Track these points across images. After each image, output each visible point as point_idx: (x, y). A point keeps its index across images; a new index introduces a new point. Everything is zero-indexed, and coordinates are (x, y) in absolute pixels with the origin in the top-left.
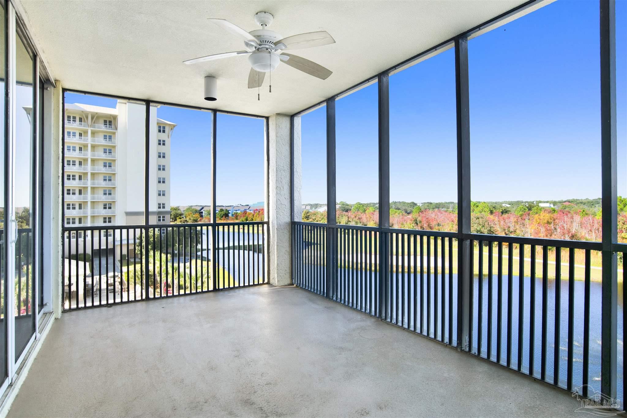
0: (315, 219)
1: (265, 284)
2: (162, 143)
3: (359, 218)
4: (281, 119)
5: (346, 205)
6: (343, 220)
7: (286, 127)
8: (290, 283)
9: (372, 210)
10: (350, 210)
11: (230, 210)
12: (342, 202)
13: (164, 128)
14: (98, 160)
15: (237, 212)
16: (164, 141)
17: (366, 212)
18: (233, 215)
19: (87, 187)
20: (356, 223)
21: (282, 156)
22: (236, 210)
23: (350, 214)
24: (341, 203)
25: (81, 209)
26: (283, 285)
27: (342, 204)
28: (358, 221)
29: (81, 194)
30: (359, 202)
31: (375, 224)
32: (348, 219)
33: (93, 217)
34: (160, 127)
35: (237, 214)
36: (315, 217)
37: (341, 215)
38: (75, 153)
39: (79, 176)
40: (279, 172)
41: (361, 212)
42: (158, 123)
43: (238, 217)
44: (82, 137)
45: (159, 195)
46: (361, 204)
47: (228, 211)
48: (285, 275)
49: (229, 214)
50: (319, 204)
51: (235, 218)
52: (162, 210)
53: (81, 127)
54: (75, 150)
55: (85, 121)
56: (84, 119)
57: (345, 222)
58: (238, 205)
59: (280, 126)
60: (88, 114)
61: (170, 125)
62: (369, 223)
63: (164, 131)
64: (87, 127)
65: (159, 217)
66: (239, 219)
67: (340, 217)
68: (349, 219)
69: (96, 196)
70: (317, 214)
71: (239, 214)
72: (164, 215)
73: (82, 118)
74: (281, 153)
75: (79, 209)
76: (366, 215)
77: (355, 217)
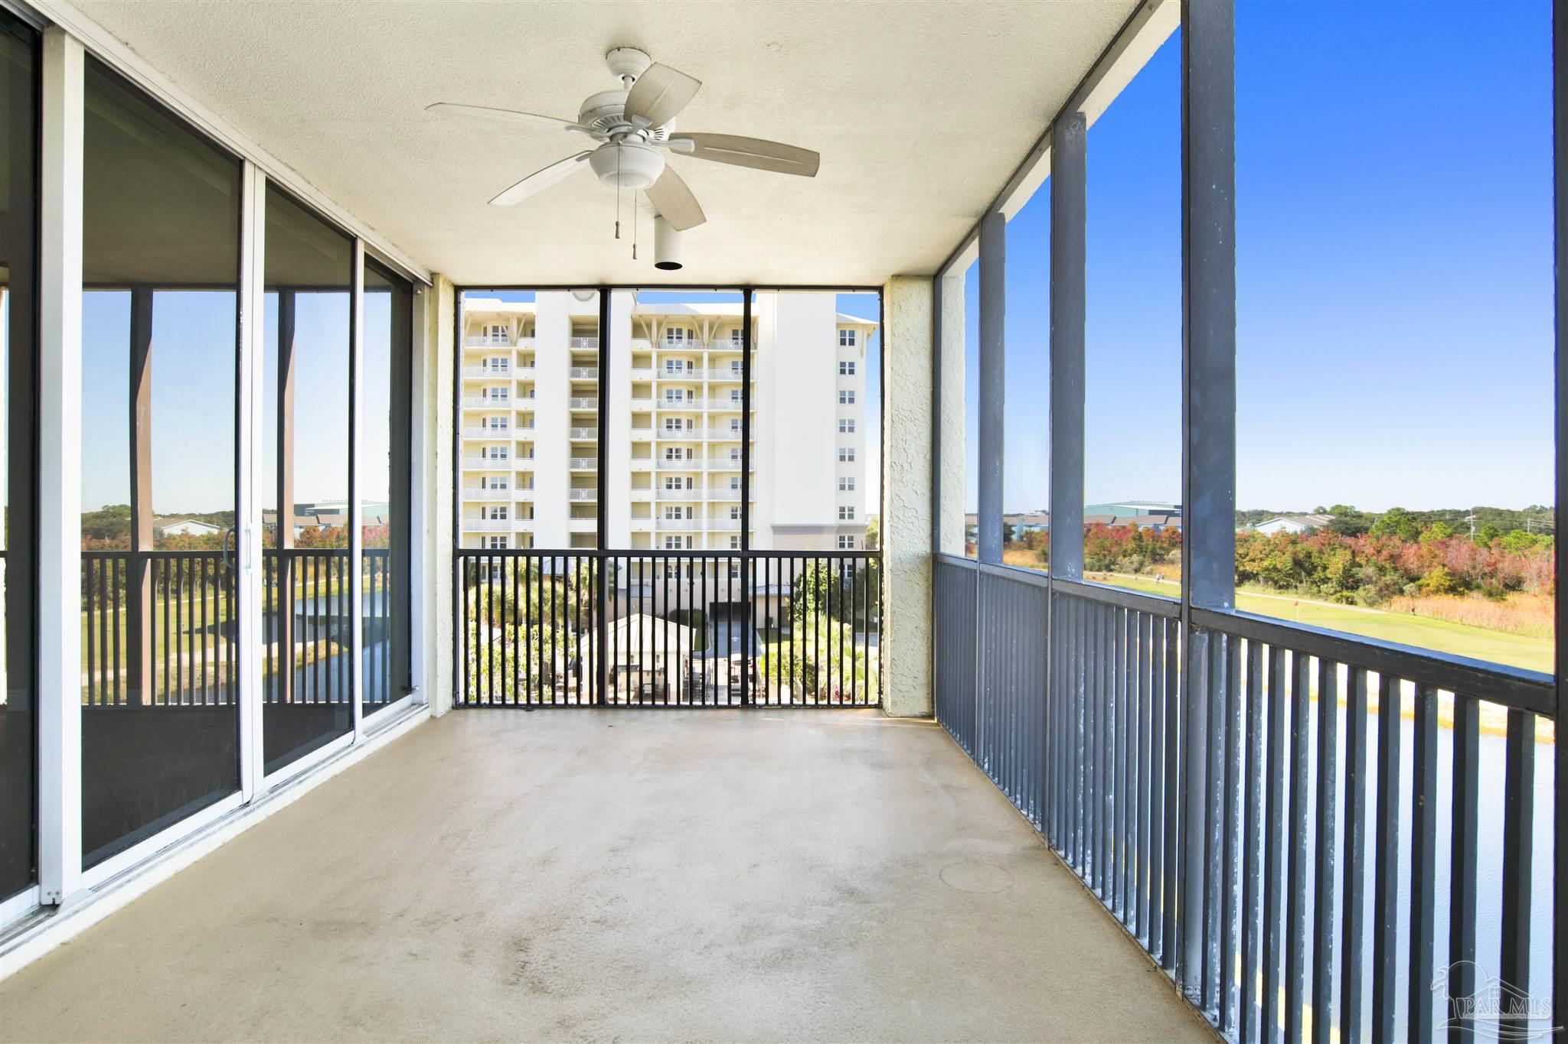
0: (1247, 555)
1: (870, 707)
2: (847, 368)
3: (1392, 556)
4: (905, 288)
5: (1354, 517)
6: (1334, 560)
7: (920, 307)
8: (927, 711)
9: (1441, 532)
10: (1366, 530)
11: (1015, 526)
12: (1340, 506)
13: (852, 333)
14: (721, 415)
15: (1033, 529)
16: (852, 364)
17: (1421, 538)
18: (1021, 537)
19: (701, 473)
20: (1380, 570)
21: (908, 384)
22: (1030, 526)
23: (1361, 541)
24: (1336, 511)
25: (691, 518)
26: (907, 714)
27: (1341, 514)
28: (1388, 566)
29: (691, 488)
30: (1400, 507)
31: (1449, 578)
32: (1354, 557)
33: (712, 535)
34: (843, 333)
35: (1033, 535)
36: (1246, 550)
37: (1329, 543)
38: (679, 404)
39: (688, 450)
40: (900, 426)
41: (1402, 538)
42: (838, 325)
43: (1035, 544)
44: (693, 370)
45: (842, 487)
46: (1408, 513)
47: (1011, 526)
48: (912, 690)
49: (1011, 534)
50: (1268, 512)
51: (1026, 546)
52: (846, 522)
53: (691, 348)
54: (680, 398)
55: (697, 337)
56: (696, 331)
57: (1341, 566)
58: (1037, 511)
59: (902, 307)
60: (703, 320)
61: (864, 325)
62: (1427, 573)
63: (852, 342)
64: (700, 348)
65: (842, 538)
66: (1036, 550)
67: (1325, 551)
68: (1357, 559)
69: (717, 490)
70: (1251, 540)
71: (1037, 536)
72: (851, 535)
73: (692, 331)
74: (904, 377)
75: (688, 518)
76: (1419, 548)
77: (1379, 552)
